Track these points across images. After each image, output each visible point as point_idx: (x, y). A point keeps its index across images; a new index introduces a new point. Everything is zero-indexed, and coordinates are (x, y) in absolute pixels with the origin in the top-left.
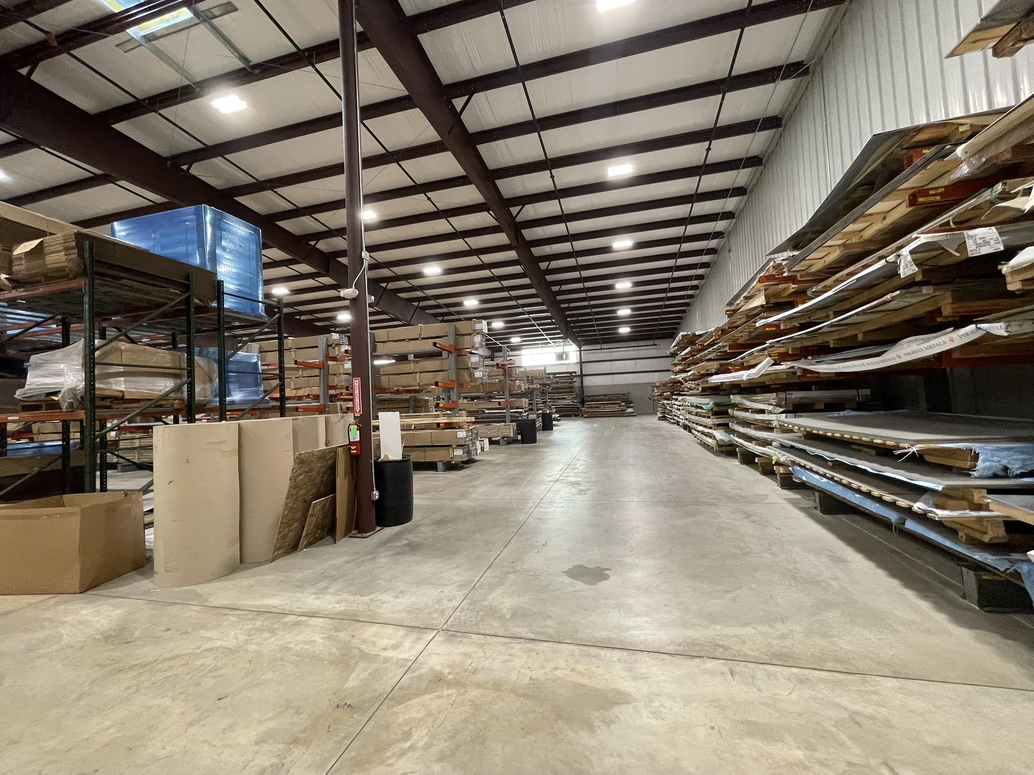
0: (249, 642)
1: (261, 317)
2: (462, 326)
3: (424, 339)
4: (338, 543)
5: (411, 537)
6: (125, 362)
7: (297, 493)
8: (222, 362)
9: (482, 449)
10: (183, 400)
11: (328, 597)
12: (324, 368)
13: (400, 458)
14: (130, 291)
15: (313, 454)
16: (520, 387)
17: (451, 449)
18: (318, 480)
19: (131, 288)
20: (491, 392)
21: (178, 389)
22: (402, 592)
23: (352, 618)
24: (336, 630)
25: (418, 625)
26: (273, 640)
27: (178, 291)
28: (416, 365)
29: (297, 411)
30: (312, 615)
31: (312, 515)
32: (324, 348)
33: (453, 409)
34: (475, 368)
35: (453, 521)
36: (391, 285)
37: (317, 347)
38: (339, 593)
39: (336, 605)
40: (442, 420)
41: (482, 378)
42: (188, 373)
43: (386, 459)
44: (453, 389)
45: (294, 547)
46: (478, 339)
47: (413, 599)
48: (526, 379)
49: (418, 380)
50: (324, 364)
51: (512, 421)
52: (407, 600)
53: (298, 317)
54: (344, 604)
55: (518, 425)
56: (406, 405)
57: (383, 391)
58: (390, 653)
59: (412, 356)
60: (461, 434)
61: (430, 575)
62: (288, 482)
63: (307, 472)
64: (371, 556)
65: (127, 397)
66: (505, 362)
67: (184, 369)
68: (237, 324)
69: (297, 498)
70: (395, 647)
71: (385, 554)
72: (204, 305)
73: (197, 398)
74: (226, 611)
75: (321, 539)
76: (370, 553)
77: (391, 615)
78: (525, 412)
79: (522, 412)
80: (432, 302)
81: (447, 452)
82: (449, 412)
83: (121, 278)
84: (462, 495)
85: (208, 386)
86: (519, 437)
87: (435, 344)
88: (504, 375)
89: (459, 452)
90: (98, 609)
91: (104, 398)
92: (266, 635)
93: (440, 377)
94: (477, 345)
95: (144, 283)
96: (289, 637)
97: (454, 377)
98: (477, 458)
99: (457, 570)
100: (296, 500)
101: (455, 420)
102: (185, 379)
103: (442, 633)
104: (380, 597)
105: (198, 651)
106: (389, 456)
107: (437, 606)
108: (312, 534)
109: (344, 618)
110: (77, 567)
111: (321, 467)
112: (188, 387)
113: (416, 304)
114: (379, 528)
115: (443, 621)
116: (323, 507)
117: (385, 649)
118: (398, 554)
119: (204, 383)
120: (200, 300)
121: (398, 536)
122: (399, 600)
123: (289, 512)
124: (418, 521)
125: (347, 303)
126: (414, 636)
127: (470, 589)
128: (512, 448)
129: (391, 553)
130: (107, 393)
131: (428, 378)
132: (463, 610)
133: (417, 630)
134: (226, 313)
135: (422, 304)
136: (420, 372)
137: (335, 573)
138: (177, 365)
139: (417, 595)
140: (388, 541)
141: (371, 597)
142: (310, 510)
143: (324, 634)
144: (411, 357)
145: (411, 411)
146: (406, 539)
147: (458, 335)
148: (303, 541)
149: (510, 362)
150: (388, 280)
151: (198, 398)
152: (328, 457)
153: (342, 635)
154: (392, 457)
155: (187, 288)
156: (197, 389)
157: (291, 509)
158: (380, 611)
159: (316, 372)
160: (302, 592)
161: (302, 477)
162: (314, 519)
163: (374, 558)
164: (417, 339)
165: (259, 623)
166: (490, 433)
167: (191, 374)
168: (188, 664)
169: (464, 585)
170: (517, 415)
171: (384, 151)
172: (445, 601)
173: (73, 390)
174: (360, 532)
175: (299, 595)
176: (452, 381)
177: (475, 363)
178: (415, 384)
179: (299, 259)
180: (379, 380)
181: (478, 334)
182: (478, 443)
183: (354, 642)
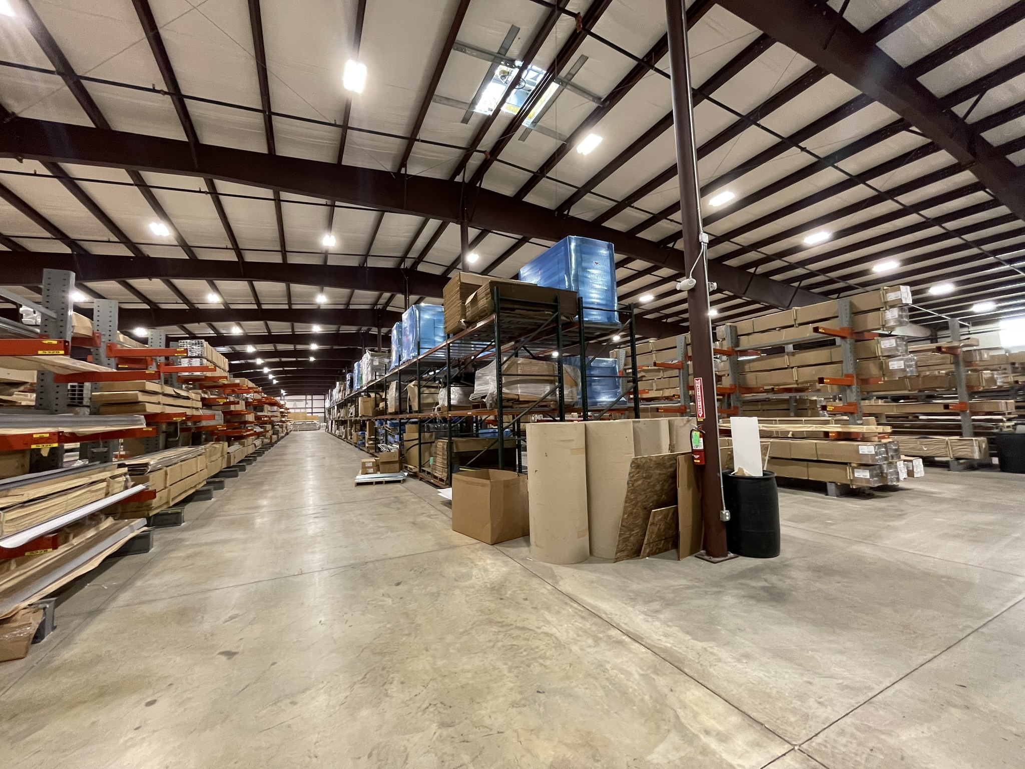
0: (576, 642)
1: (616, 324)
2: (862, 300)
3: (801, 324)
4: (683, 560)
5: (774, 579)
6: (519, 372)
7: (636, 498)
8: (584, 368)
9: (910, 473)
10: (556, 401)
11: (657, 623)
12: (683, 368)
13: (760, 474)
14: (521, 318)
15: (651, 460)
16: (992, 380)
17: (849, 470)
18: (658, 488)
19: (524, 317)
20: (933, 389)
21: (553, 392)
22: (747, 656)
23: (677, 664)
24: (656, 672)
25: (761, 721)
26: (593, 650)
27: (550, 313)
28: (791, 358)
29: (658, 411)
30: (636, 639)
31: (652, 524)
32: (683, 347)
33: (852, 412)
34: (889, 357)
35: (844, 573)
36: (761, 269)
37: (676, 347)
38: (670, 623)
39: (662, 638)
40: (834, 428)
41: (904, 370)
42: (559, 379)
43: (739, 475)
44: (849, 386)
45: (636, 553)
46: (892, 315)
47: (761, 674)
48: (1009, 367)
49: (794, 377)
50: (682, 364)
51: (976, 434)
52: (752, 672)
53: (665, 321)
54: (671, 640)
55: (990, 442)
56: (784, 406)
57: (750, 390)
58: (713, 744)
59: (791, 346)
60: (866, 449)
61: (793, 647)
62: (626, 486)
63: (645, 478)
64: (715, 589)
65: (521, 400)
66: (956, 344)
67: (556, 376)
68: (598, 333)
69: (637, 502)
70: (723, 738)
71: (736, 591)
72: (569, 320)
73: (565, 400)
74: (568, 600)
75: (666, 550)
76: (716, 584)
77: (725, 684)
78: (1009, 420)
79: (1001, 421)
80: (821, 278)
81: (843, 472)
82: (846, 418)
83: (513, 309)
84: (866, 538)
85: (574, 389)
86: (995, 461)
87: (816, 330)
88: (956, 363)
89: (863, 474)
90: (496, 562)
91: (509, 400)
92: (590, 641)
93: (828, 372)
94: (892, 324)
95: (528, 310)
96: (609, 654)
97: (851, 371)
98: (901, 485)
99: (840, 658)
100: (635, 505)
101: (854, 429)
102: (557, 384)
103: (798, 754)
104: (716, 650)
105: (539, 631)
106: (745, 471)
107: (797, 703)
108: (655, 544)
109: (668, 658)
110: (489, 525)
111: (660, 474)
112: (559, 391)
113: (796, 284)
114: (732, 555)
115: (804, 735)
116: (665, 517)
117: (707, 732)
118: (752, 597)
119: (571, 387)
120: (567, 317)
121: (754, 573)
122: (740, 666)
123: (628, 516)
124: (788, 559)
125: (684, 295)
126: (751, 735)
127: (862, 699)
128: (977, 476)
129: (742, 593)
130: (510, 396)
131: (810, 374)
132: (842, 733)
133: (758, 727)
134: (585, 325)
135: (805, 283)
136: (799, 367)
137: (671, 596)
138: (551, 373)
139: (769, 672)
140: (742, 575)
141: (704, 644)
142: (651, 518)
143: (641, 668)
144: (790, 348)
145: (792, 414)
146: (766, 580)
147: (855, 313)
148: (645, 549)
149: (967, 342)
150: (756, 263)
151: (567, 399)
152: (668, 464)
153: (662, 682)
154: (748, 472)
155: (555, 308)
156: (566, 392)
157: (631, 513)
158: (711, 670)
159: (675, 372)
160: (633, 606)
161: (640, 482)
162: (656, 529)
163: (719, 592)
164: (792, 326)
165: (588, 625)
166: (926, 450)
167: (561, 380)
168: (528, 640)
169: (852, 689)
170: (990, 425)
171: (737, 118)
172: (811, 702)
173: (492, 394)
174: (708, 554)
175: (631, 609)
176: (847, 376)
177: (890, 349)
178: (790, 381)
179: (659, 264)
180: (745, 379)
181: (892, 307)
182: (901, 465)
183: (672, 700)
